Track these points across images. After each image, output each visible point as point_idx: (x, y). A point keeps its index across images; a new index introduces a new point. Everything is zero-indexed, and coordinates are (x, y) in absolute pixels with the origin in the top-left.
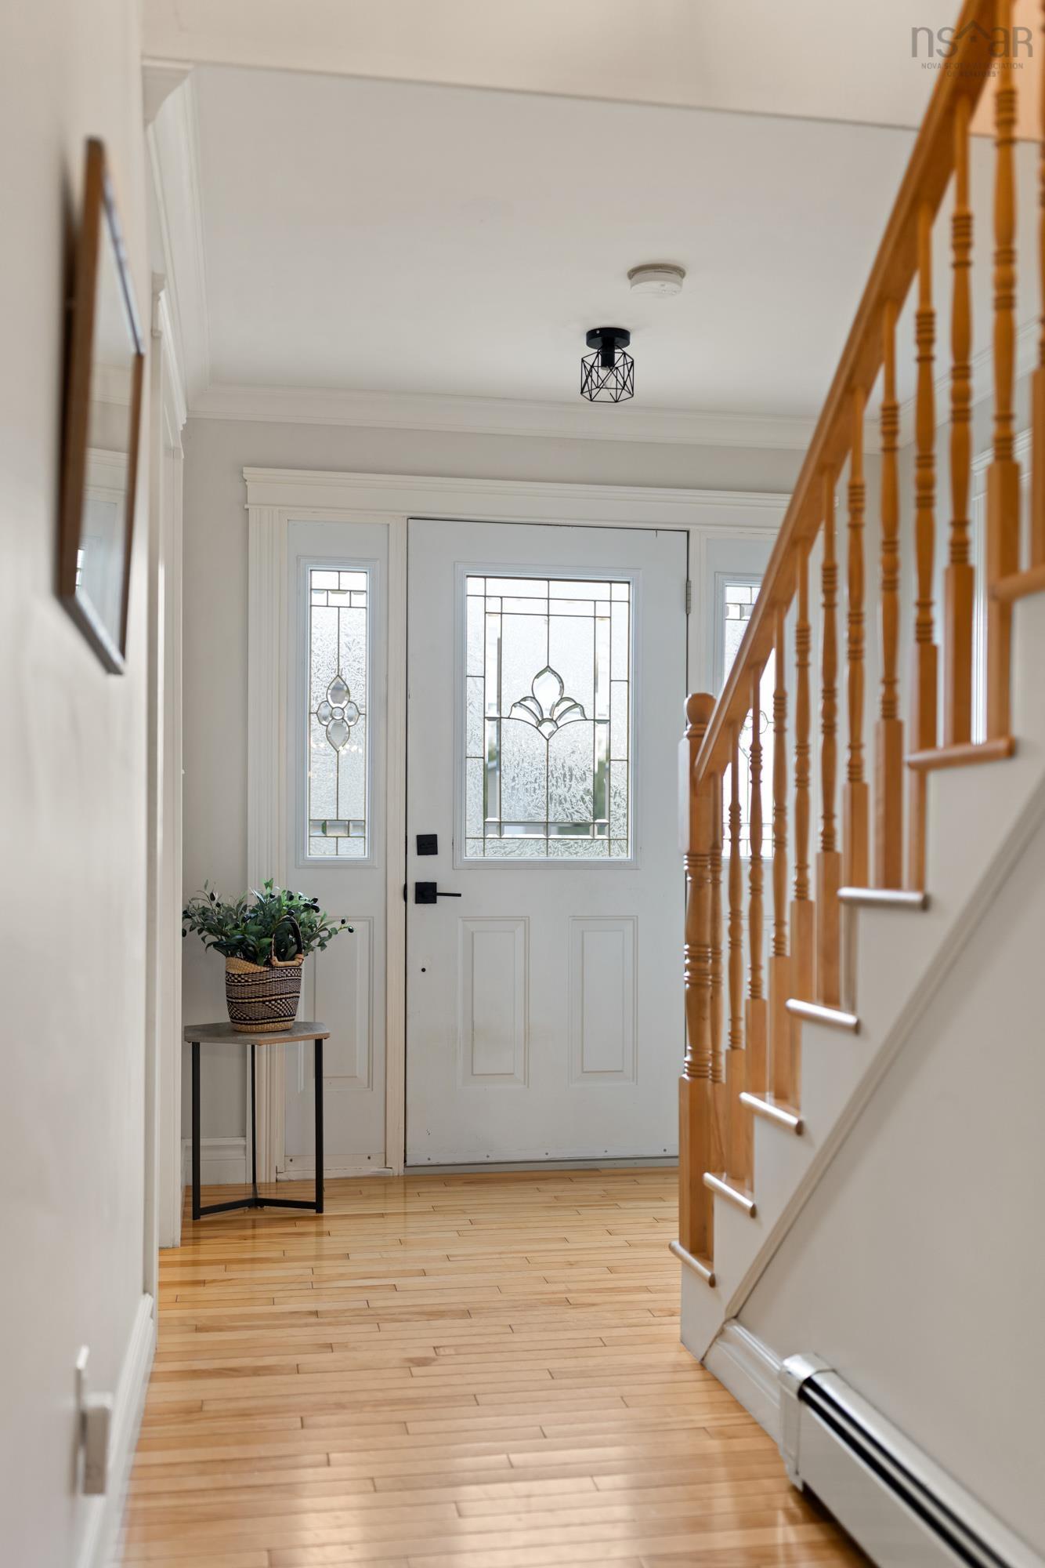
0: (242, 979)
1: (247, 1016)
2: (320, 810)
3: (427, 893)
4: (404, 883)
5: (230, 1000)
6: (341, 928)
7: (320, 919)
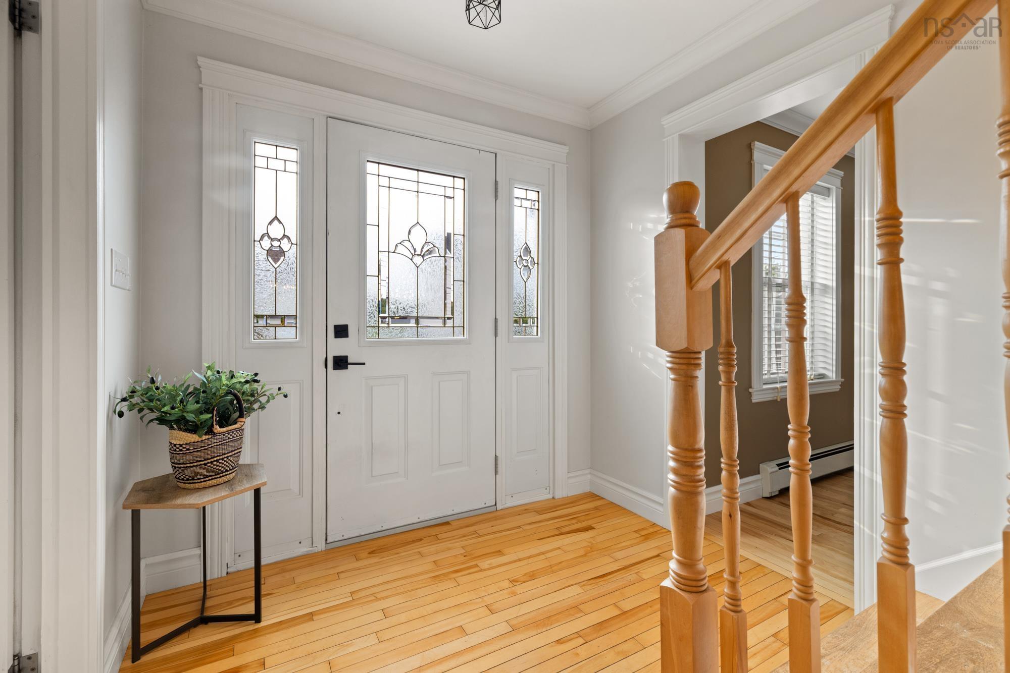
0: (184, 448)
1: (190, 477)
2: (262, 308)
3: (341, 363)
4: (325, 357)
5: (173, 465)
6: (278, 394)
7: (261, 387)
